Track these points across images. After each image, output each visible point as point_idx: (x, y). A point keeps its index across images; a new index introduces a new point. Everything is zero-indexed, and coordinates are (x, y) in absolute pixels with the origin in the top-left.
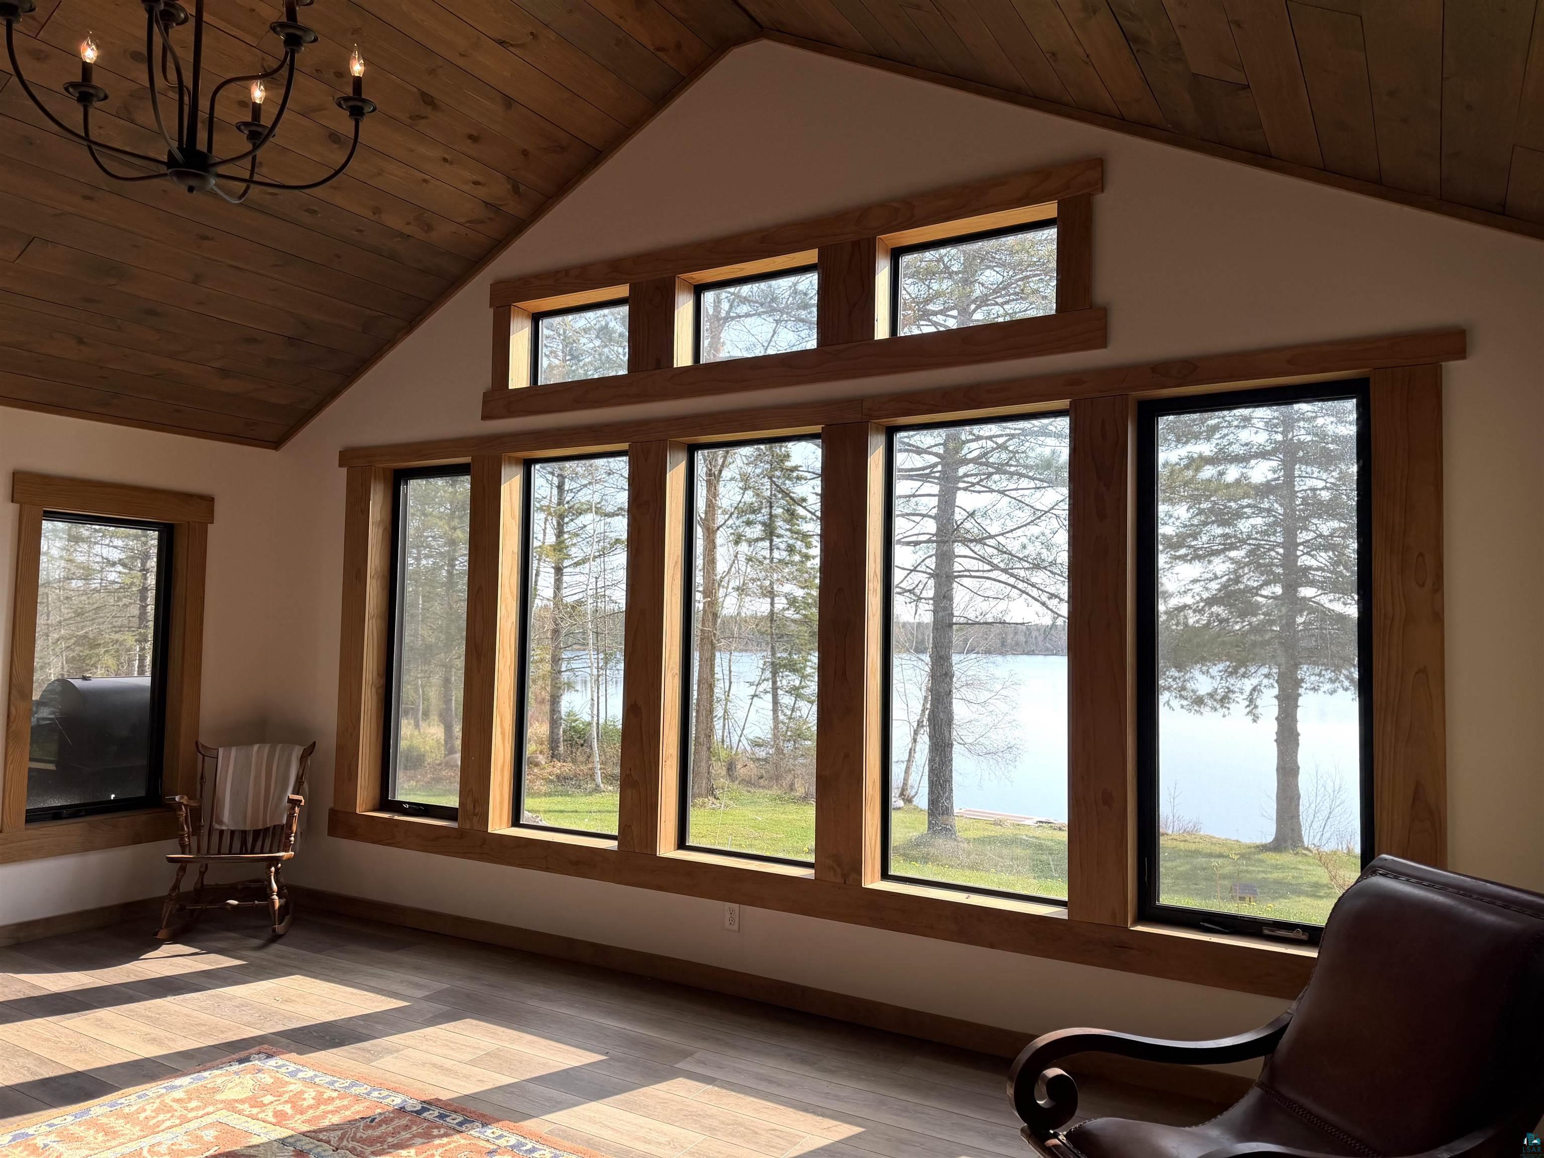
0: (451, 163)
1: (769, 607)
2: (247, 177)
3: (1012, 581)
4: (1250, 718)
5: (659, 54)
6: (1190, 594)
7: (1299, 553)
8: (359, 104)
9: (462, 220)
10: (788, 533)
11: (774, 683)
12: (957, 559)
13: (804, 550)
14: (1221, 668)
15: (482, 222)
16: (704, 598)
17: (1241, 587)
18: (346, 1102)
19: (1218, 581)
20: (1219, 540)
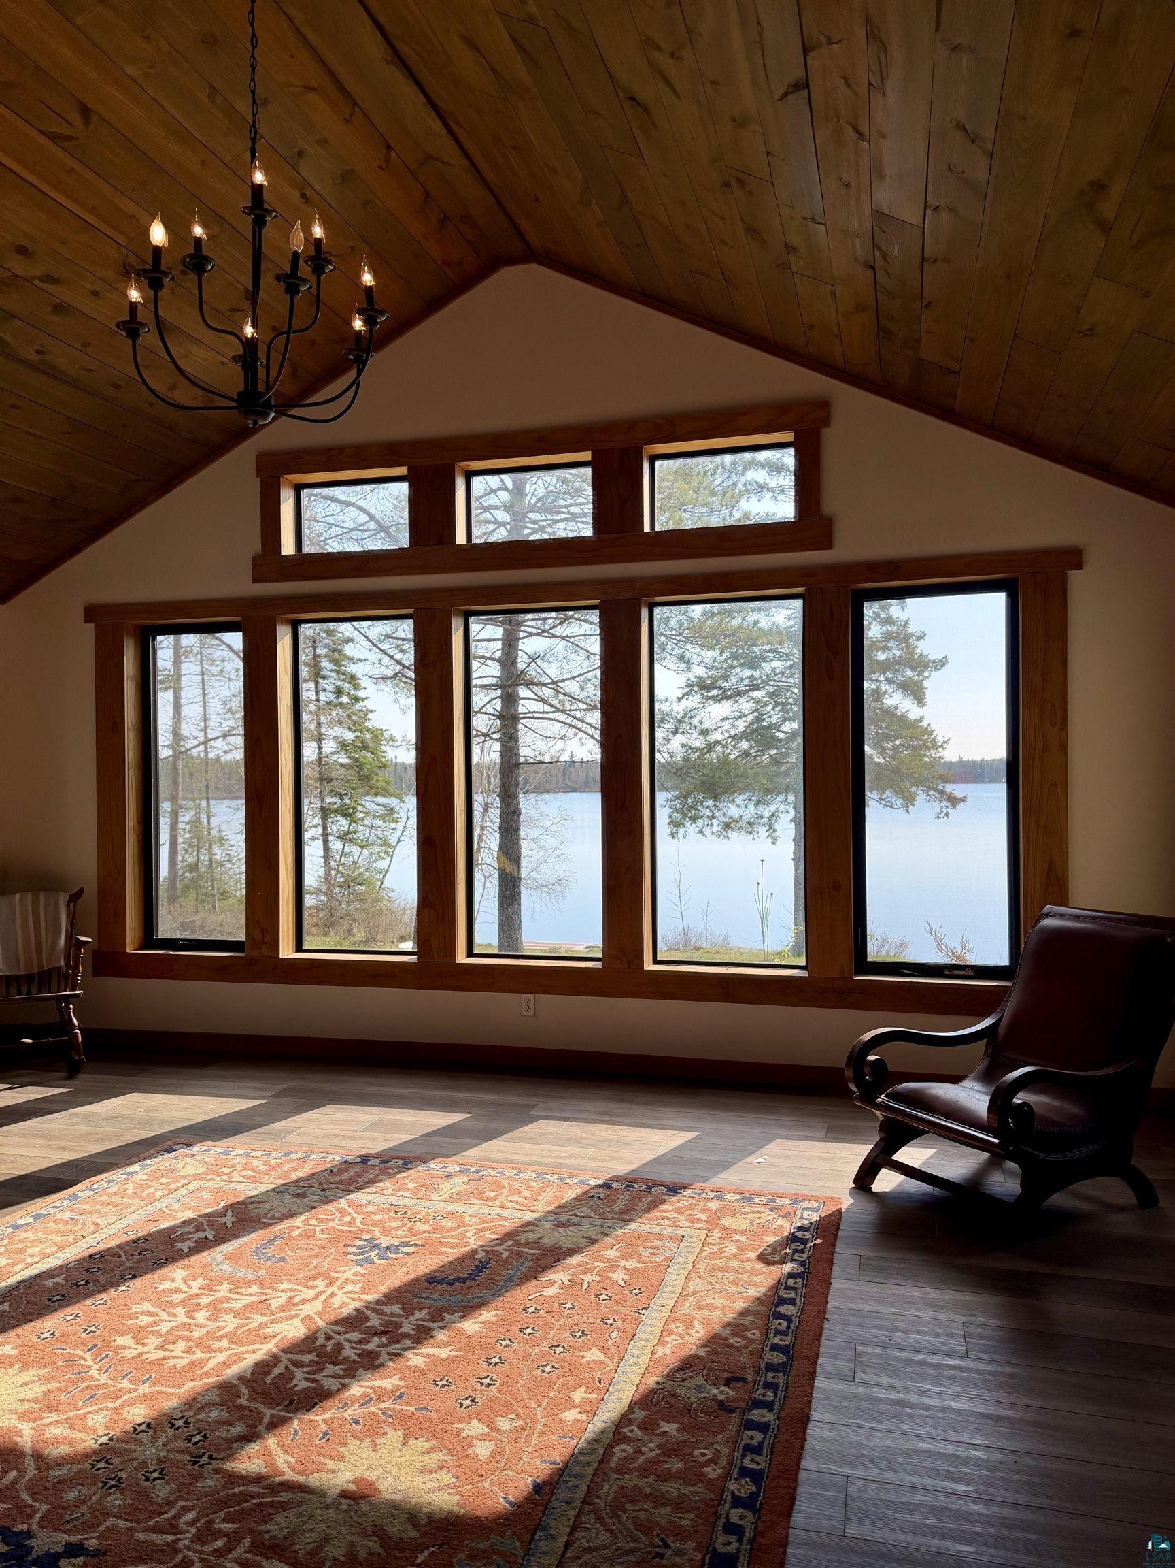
3: (569, 720)
4: (770, 840)
5: (445, 267)
6: (720, 731)
11: (325, 828)
12: (522, 702)
13: (352, 692)
14: (745, 797)
17: (764, 724)
18: (294, 1164)
19: (744, 719)
20: (746, 682)
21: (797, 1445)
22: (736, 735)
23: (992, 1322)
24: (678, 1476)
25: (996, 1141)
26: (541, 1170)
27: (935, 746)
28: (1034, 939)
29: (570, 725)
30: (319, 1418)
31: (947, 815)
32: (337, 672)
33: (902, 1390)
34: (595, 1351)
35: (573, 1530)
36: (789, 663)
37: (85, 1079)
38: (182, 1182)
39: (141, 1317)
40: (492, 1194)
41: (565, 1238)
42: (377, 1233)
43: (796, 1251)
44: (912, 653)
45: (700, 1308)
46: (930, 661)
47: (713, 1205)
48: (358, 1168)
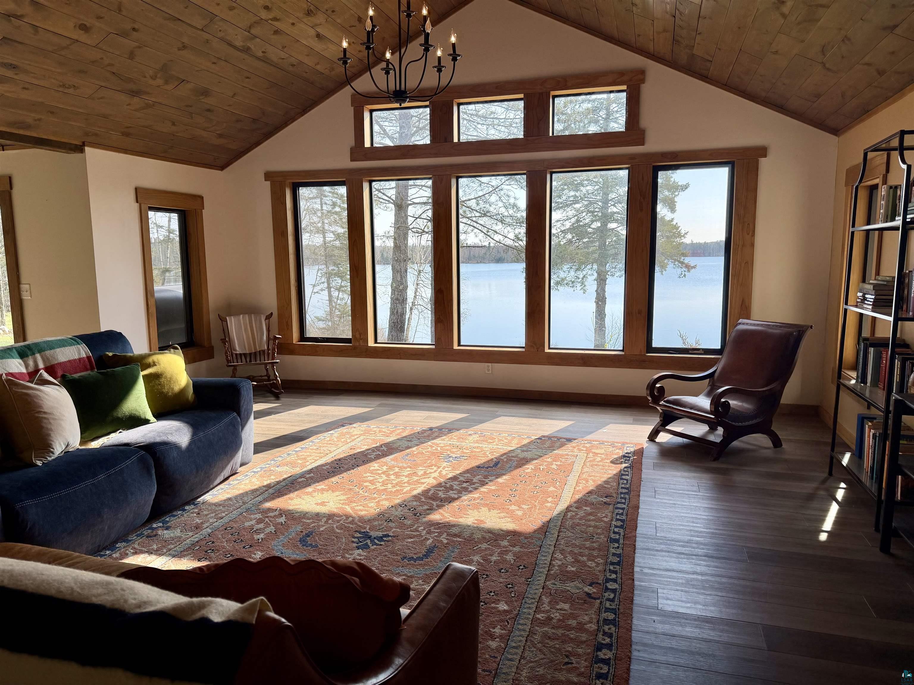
1: (322, 239)
4: (582, 291)
7: (609, 205)
10: (330, 194)
11: (329, 284)
15: (353, 67)
17: (581, 224)
18: (401, 430)
19: (569, 221)
20: (572, 199)
21: (636, 513)
22: (564, 230)
23: (709, 482)
24: (593, 520)
25: (713, 417)
26: (510, 433)
27: (680, 235)
28: (733, 334)
29: (470, 225)
30: (455, 504)
31: (685, 276)
32: (333, 193)
33: (674, 501)
34: (551, 487)
35: (559, 532)
36: (597, 187)
37: (285, 400)
38: (356, 437)
39: (369, 478)
40: (491, 441)
41: (528, 455)
42: (449, 452)
43: (626, 460)
44: (669, 181)
45: (590, 476)
46: (679, 185)
47: (588, 445)
48: (429, 432)
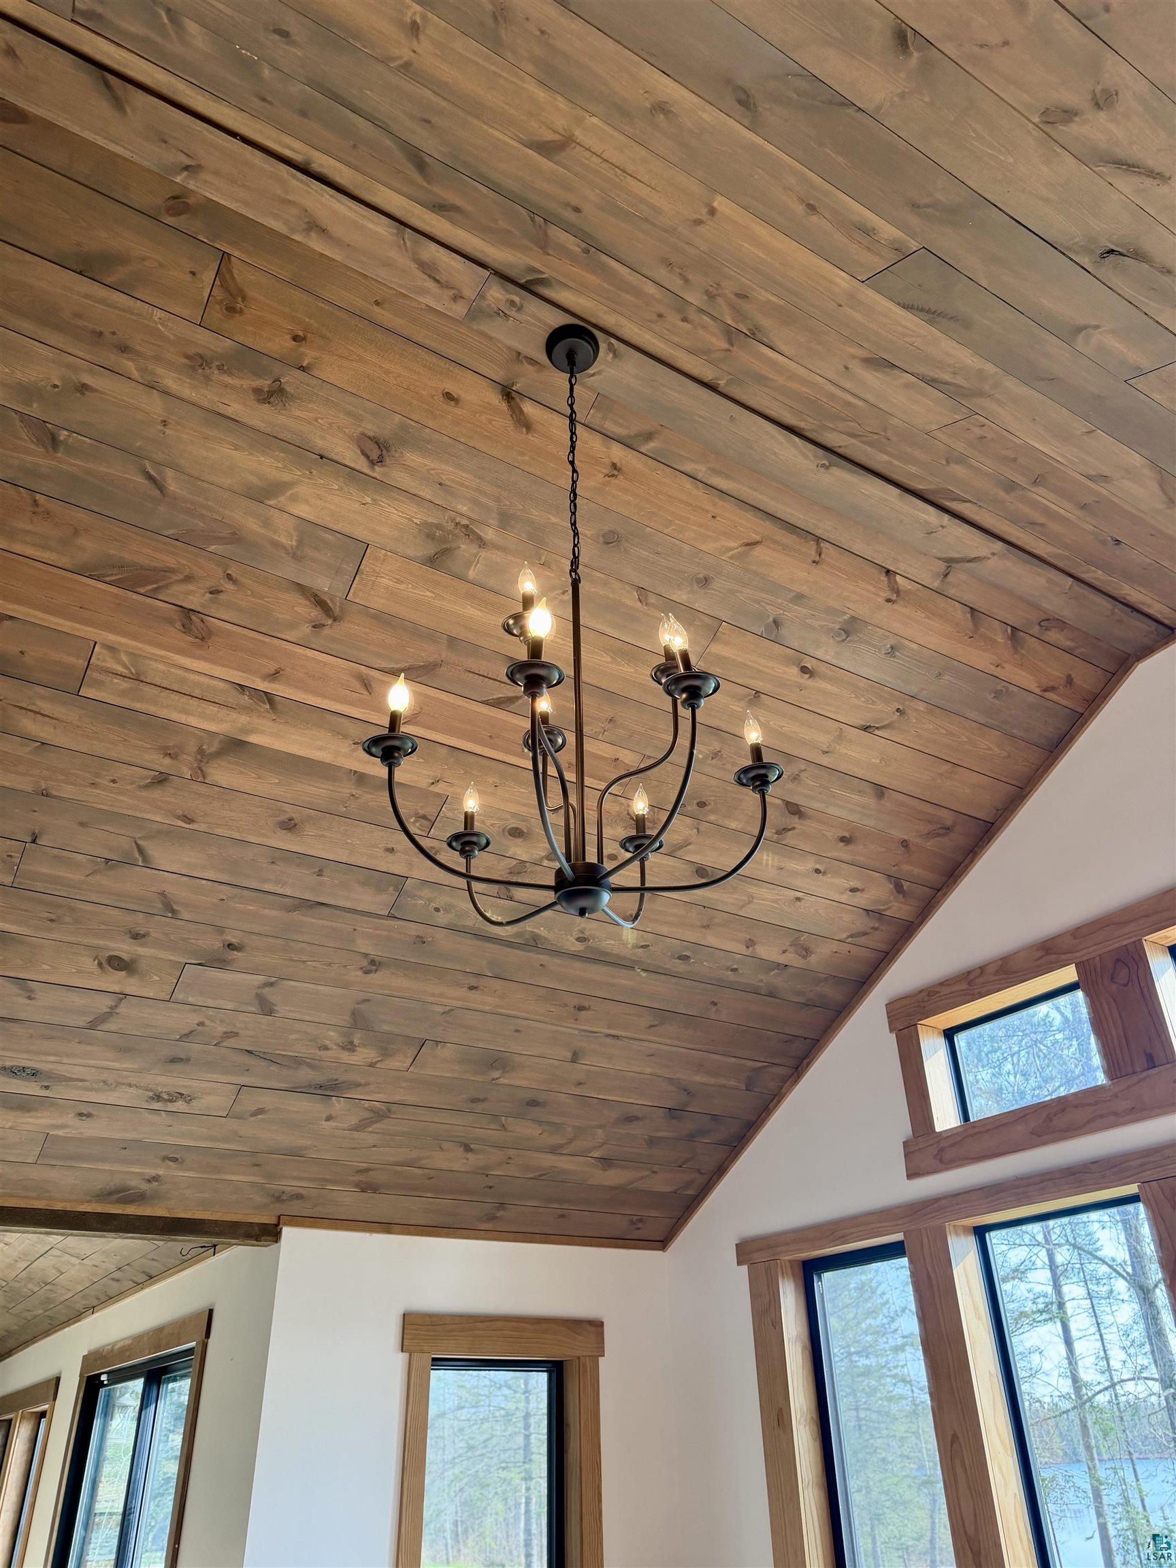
0: (824, 873)
2: (639, 885)
5: (1047, 695)
8: (762, 771)
9: (843, 936)
15: (865, 934)
16: (1165, 1388)
